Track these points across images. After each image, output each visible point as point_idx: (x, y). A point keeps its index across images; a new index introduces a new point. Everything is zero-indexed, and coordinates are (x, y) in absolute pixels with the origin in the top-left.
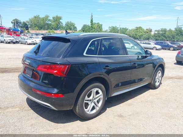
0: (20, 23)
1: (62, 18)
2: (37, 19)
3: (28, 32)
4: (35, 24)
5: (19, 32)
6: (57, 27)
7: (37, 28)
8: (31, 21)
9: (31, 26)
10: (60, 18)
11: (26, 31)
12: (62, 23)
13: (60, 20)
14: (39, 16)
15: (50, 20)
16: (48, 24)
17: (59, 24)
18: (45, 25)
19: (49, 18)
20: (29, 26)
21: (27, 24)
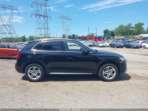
0: (109, 32)
1: (144, 24)
2: (121, 28)
3: (113, 38)
4: (120, 32)
5: (102, 39)
6: (138, 32)
7: (121, 34)
8: (117, 29)
9: (117, 33)
10: (142, 24)
11: (112, 38)
12: (144, 29)
13: (142, 26)
14: (123, 25)
15: (132, 27)
16: (130, 31)
17: (141, 29)
18: (127, 32)
19: (131, 26)
20: (115, 33)
21: (113, 32)
